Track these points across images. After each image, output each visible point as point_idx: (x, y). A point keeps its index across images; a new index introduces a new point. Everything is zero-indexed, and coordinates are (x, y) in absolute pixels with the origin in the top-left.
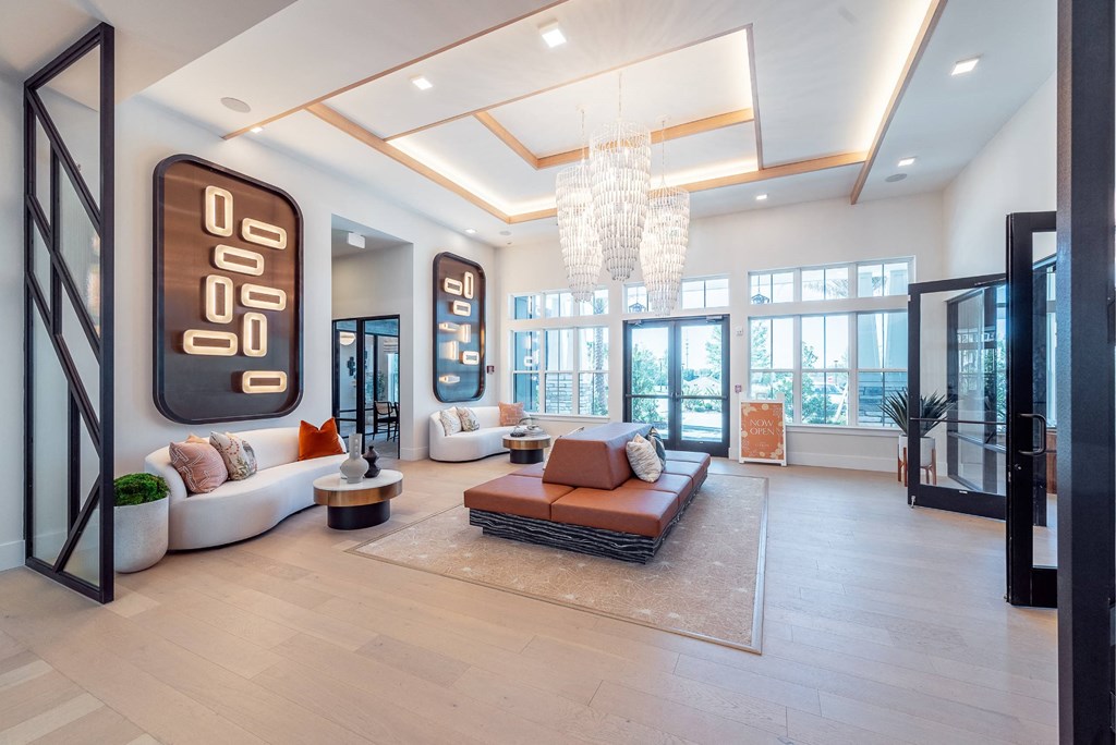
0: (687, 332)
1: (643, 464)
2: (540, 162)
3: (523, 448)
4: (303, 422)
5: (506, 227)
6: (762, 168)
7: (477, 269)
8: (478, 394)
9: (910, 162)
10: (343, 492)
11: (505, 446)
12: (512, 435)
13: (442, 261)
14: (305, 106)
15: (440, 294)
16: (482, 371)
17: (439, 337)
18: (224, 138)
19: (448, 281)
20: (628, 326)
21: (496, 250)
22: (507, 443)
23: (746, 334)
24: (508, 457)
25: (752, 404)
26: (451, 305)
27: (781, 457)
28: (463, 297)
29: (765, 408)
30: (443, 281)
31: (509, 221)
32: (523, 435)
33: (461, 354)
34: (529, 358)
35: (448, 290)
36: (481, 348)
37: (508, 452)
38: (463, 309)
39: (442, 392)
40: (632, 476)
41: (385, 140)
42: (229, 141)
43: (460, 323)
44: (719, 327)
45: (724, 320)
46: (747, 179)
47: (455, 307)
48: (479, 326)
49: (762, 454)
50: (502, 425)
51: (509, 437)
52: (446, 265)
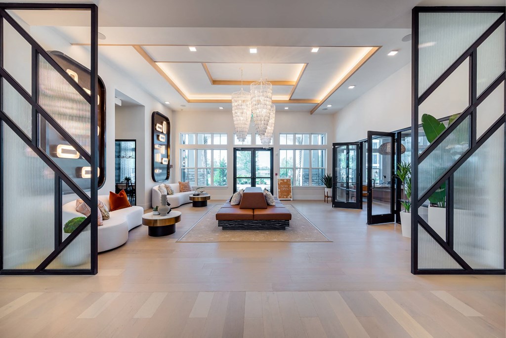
0: (259, 154)
1: (271, 200)
2: (215, 82)
3: (200, 200)
4: (110, 192)
5: (186, 103)
6: (290, 99)
7: (167, 120)
8: (167, 178)
9: (330, 106)
10: (160, 220)
11: (190, 200)
12: (194, 195)
13: (155, 115)
14: (133, 46)
15: (155, 131)
16: (168, 167)
17: (155, 151)
18: (72, 44)
19: (158, 125)
20: (235, 150)
21: (173, 111)
22: (191, 198)
23: (278, 155)
24: (192, 204)
25: (281, 180)
26: (158, 136)
27: (291, 198)
28: (162, 133)
29: (285, 181)
30: (156, 125)
31: (189, 101)
32: (198, 195)
33: (162, 159)
34: (183, 162)
35: (158, 129)
36: (168, 156)
37: (191, 203)
38: (163, 139)
39: (156, 178)
40: (268, 205)
41: (155, 62)
42: (73, 46)
43: (161, 145)
44: (269, 152)
45: (271, 150)
46: (284, 102)
47: (160, 137)
48: (168, 146)
49: (285, 197)
50: (181, 191)
51: (192, 196)
52: (157, 118)
